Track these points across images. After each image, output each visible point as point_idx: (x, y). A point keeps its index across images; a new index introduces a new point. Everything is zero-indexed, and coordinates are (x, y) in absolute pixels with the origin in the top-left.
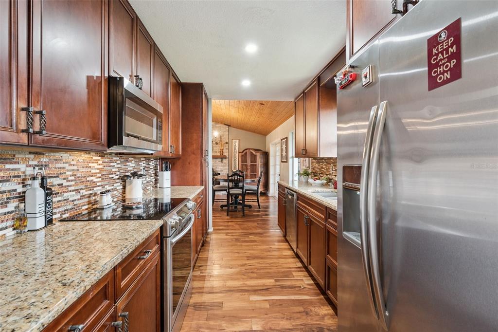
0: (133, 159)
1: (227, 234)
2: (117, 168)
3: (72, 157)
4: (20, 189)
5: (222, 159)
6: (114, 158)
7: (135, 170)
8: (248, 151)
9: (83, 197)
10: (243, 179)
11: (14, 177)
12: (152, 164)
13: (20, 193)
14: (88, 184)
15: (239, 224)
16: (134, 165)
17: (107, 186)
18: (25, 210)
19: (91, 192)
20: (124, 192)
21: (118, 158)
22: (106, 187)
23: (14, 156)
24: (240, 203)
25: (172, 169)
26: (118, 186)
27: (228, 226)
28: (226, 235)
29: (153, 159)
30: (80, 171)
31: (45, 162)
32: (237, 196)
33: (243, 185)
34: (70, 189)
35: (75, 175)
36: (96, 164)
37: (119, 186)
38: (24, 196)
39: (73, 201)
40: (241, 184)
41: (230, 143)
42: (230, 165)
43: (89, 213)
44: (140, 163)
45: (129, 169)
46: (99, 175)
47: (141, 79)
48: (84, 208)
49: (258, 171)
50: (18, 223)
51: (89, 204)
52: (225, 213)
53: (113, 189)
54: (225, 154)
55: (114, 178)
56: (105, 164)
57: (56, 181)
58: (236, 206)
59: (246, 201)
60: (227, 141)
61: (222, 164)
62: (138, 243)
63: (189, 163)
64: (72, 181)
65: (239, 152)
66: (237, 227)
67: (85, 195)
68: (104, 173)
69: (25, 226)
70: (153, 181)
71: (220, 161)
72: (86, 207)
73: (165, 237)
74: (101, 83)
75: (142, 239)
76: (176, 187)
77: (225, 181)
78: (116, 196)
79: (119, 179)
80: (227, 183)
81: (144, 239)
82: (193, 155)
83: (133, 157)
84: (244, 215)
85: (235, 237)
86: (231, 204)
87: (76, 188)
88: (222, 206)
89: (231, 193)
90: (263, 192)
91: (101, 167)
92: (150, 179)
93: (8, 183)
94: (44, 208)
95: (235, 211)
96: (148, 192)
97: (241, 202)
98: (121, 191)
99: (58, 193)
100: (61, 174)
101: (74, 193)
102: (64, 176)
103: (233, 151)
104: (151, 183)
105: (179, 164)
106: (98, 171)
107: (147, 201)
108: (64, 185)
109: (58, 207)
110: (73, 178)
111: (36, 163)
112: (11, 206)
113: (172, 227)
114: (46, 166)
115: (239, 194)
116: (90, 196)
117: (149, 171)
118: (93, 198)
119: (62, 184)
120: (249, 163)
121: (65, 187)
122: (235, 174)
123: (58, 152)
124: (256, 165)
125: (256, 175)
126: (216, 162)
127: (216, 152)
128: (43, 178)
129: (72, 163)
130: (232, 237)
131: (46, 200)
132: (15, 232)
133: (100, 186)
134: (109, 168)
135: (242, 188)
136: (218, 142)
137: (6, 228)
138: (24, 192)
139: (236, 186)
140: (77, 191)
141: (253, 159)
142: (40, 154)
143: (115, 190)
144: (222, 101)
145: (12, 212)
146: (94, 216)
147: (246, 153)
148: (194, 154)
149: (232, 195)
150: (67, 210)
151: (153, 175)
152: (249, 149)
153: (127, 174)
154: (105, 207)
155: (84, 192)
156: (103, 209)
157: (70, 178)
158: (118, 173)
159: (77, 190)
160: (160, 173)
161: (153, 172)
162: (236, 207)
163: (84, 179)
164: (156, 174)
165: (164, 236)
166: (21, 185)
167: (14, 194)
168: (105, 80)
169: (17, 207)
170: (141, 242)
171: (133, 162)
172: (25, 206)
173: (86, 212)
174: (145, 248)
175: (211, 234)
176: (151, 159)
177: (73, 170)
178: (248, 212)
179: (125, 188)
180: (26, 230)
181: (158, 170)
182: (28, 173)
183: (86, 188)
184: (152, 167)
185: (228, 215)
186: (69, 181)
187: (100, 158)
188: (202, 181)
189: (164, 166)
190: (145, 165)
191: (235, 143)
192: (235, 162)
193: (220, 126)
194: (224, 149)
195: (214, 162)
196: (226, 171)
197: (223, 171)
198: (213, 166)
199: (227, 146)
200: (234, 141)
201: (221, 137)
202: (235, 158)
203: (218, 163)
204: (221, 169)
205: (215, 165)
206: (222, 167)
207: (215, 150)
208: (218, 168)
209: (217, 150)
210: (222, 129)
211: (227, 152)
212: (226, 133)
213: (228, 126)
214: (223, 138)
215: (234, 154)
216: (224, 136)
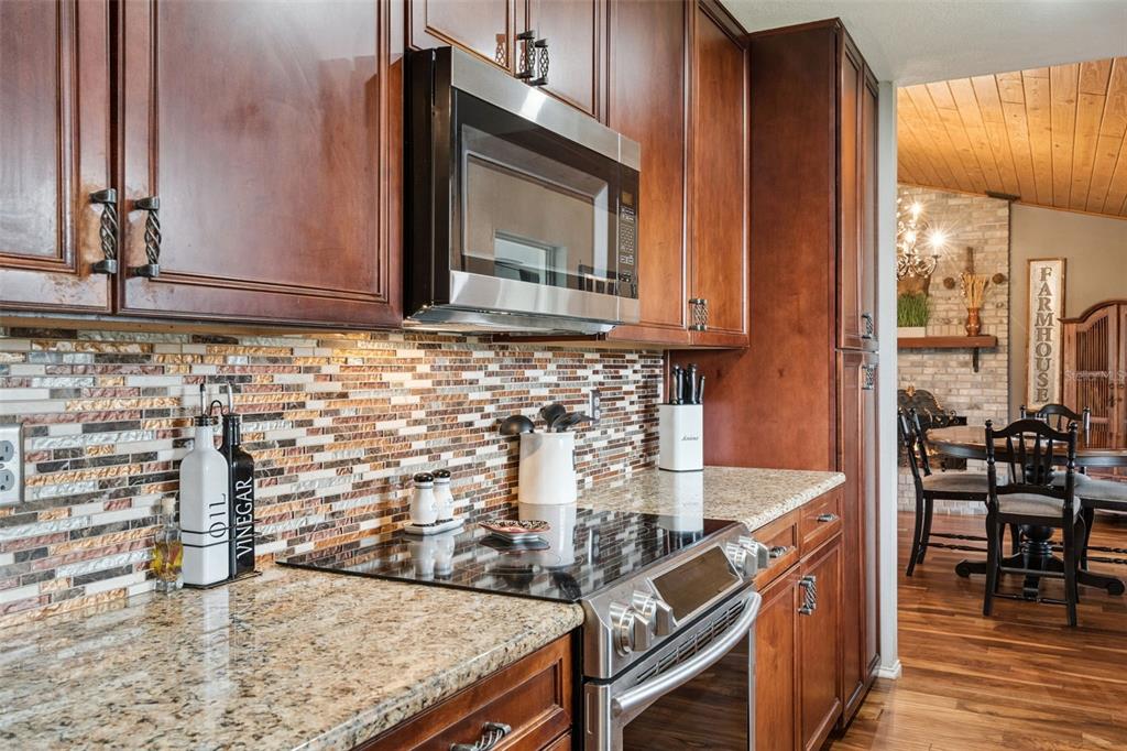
0: (549, 355)
1: (964, 702)
2: (488, 388)
3: (326, 352)
4: (166, 453)
5: (976, 352)
6: (477, 354)
7: (560, 398)
8: (1111, 311)
9: (362, 487)
10: (1071, 450)
11: (152, 413)
12: (632, 375)
13: (166, 465)
14: (381, 443)
15: (1038, 666)
16: (554, 379)
17: (451, 454)
18: (177, 518)
19: (390, 472)
20: (513, 481)
21: (491, 354)
22: (444, 456)
23: (152, 347)
24: (1054, 565)
25: (710, 398)
26: (490, 456)
27: (979, 665)
28: (960, 707)
29: (635, 357)
30: (351, 397)
31: (243, 368)
32: (1038, 528)
33: (1070, 478)
34: (319, 457)
35: (336, 412)
36: (409, 375)
37: (493, 456)
38: (177, 476)
39: (328, 499)
40: (1058, 472)
41: (1017, 275)
42: (1016, 383)
43: (384, 548)
44: (580, 372)
45: (534, 392)
46: (419, 414)
47: (541, 44)
48: (366, 526)
50: (158, 558)
51: (382, 515)
52: (977, 604)
53: (470, 466)
54: (989, 329)
55: (476, 426)
56: (442, 375)
57: (274, 431)
58: (1037, 577)
59: (1091, 554)
60: (1004, 271)
61: (979, 377)
62: (439, 691)
63: (781, 373)
64: (325, 431)
65: (1064, 321)
66: (1030, 676)
67: (367, 484)
68: (438, 406)
69: (178, 570)
70: (638, 444)
71: (965, 364)
72: (374, 523)
73: (587, 679)
74: (376, 80)
75: (460, 677)
76: (726, 469)
77: (978, 453)
78: (482, 492)
79: (492, 429)
80: (986, 463)
81: (472, 679)
82: (798, 340)
83: (550, 349)
84: (1073, 625)
85: (1005, 725)
86: (1007, 562)
87: (339, 458)
88: (965, 569)
89: (1001, 510)
91: (427, 384)
92: (621, 435)
93: (133, 433)
94: (225, 519)
95: (1029, 598)
96: (614, 485)
97: (1060, 556)
98: (502, 474)
99: (281, 472)
100: (290, 406)
101: (332, 472)
102: (301, 415)
103: (1034, 316)
104: (628, 449)
105: (739, 372)
106: (416, 399)
107: (611, 518)
108: (299, 444)
109: (282, 518)
110: (327, 422)
111: (211, 370)
112: (142, 506)
113: (619, 643)
114: (242, 379)
115: (1052, 522)
116: (385, 486)
117: (619, 404)
118: (396, 496)
119: (292, 442)
120: (1117, 369)
121: (304, 450)
122: (1030, 423)
123: (280, 334)
126: (946, 365)
127: (948, 322)
128: (230, 421)
129: (326, 370)
130: (985, 722)
131: (233, 492)
132: (151, 585)
133: (422, 452)
134: (457, 390)
135: (1065, 492)
136: (958, 275)
137: (129, 570)
138: (177, 463)
139: (1036, 481)
140: (342, 466)
142: (226, 341)
143: (480, 468)
144: (961, 84)
145: (144, 523)
146: (401, 557)
147: (1105, 320)
148: (800, 331)
149: (1016, 521)
150: (309, 529)
151: (635, 418)
152: (1119, 304)
153: (525, 412)
154: (426, 530)
155: (366, 472)
156: (420, 536)
157: (320, 422)
158: (490, 409)
159: (343, 462)
160: (663, 412)
161: (636, 408)
162: (1032, 581)
163: (364, 427)
164: (649, 415)
165: (587, 673)
166: (170, 441)
167: (151, 469)
168: (392, 68)
169: (157, 508)
170: (453, 686)
171: (552, 367)
172: (177, 506)
173: (373, 540)
174: (486, 713)
175: (887, 690)
176: (628, 357)
177: (329, 395)
178: (1099, 609)
179: (516, 465)
180: (180, 584)
181: (660, 400)
182: (189, 402)
183: (374, 456)
184: (632, 387)
185: (987, 613)
186: (315, 432)
187: (421, 353)
188: (838, 452)
189: (678, 381)
190: (600, 378)
191: (1043, 279)
192: (1044, 367)
193: (968, 202)
194: (987, 307)
195: (940, 364)
196: (994, 407)
197: (979, 408)
198: (933, 387)
199: (1002, 293)
200: (1037, 267)
201: (970, 251)
202: (1044, 349)
203: (957, 370)
204: (971, 397)
205: (941, 381)
206: (978, 392)
207: (943, 315)
208: (958, 395)
209: (951, 314)
210: (975, 215)
211: (1001, 322)
212: (998, 234)
213: (1007, 202)
214: (983, 255)
215: (1039, 330)
216: (986, 248)
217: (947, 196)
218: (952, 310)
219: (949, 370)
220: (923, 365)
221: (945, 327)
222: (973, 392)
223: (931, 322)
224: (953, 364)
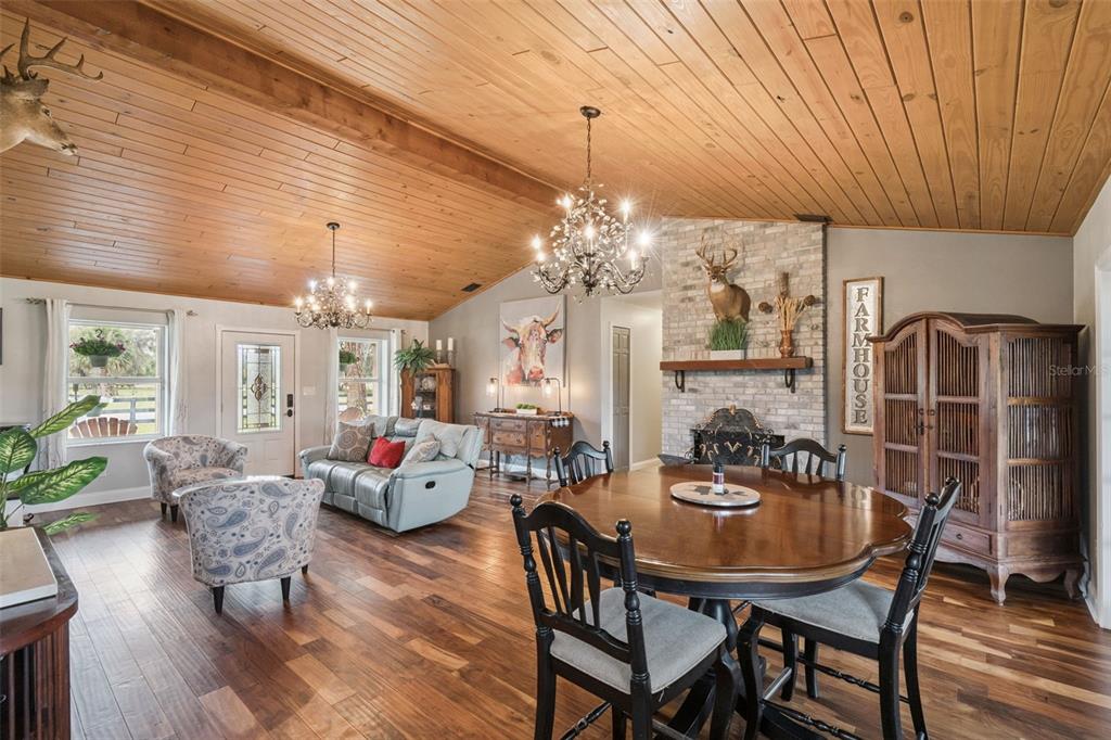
5: (792, 372)
8: (921, 327)
41: (833, 297)
42: (834, 402)
49: (992, 446)
54: (804, 351)
60: (818, 293)
61: (796, 398)
65: (875, 340)
71: (783, 385)
90: (1034, 578)
103: (851, 337)
120: (927, 392)
124: (974, 408)
125: (973, 467)
126: (765, 386)
127: (767, 345)
136: (773, 300)
141: (955, 372)
147: (913, 337)
152: (929, 318)
191: (860, 299)
192: (862, 388)
193: (784, 229)
194: (803, 329)
195: (760, 385)
196: (810, 427)
197: (795, 428)
198: (754, 406)
199: (817, 315)
200: (853, 289)
201: (786, 277)
202: (861, 370)
203: (775, 391)
204: (789, 417)
205: (760, 401)
206: (795, 412)
207: (761, 338)
208: (776, 415)
209: (769, 337)
210: (790, 241)
211: (816, 344)
212: (813, 257)
213: (820, 225)
214: (798, 279)
215: (857, 351)
216: (802, 272)
217: (765, 226)
218: (770, 334)
219: (768, 390)
220: (744, 386)
221: (764, 350)
222: (791, 412)
223: (751, 345)
224: (771, 384)
